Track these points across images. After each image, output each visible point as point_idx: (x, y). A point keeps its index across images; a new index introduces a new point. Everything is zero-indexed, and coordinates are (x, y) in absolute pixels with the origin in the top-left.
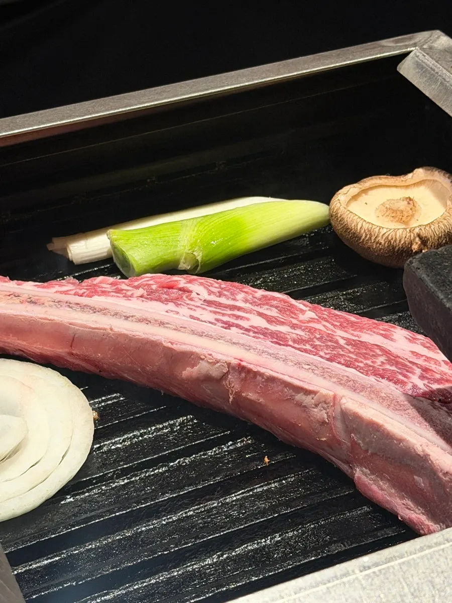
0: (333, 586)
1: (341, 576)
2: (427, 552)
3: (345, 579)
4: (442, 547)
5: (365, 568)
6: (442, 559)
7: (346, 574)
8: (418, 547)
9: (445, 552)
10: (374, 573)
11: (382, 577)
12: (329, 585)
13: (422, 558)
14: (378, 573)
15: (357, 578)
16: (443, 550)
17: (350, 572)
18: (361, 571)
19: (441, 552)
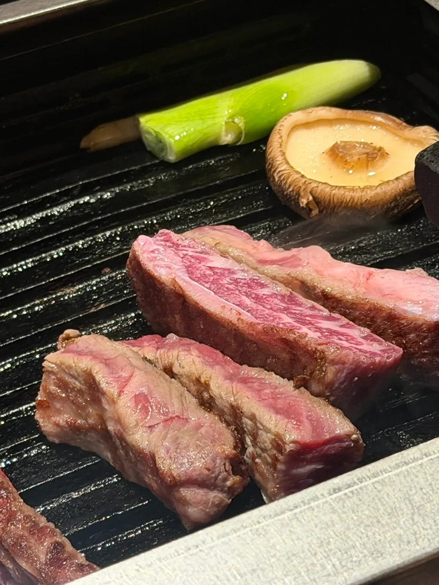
0: (301, 512)
1: (308, 500)
2: (404, 468)
3: (313, 504)
4: (420, 462)
5: (335, 491)
6: (421, 475)
7: (316, 498)
8: (394, 464)
9: (424, 467)
10: (345, 494)
11: (355, 498)
12: (295, 511)
13: (398, 475)
14: (350, 495)
15: (327, 502)
16: (421, 465)
17: (319, 496)
18: (330, 494)
19: (419, 468)
